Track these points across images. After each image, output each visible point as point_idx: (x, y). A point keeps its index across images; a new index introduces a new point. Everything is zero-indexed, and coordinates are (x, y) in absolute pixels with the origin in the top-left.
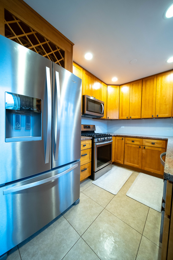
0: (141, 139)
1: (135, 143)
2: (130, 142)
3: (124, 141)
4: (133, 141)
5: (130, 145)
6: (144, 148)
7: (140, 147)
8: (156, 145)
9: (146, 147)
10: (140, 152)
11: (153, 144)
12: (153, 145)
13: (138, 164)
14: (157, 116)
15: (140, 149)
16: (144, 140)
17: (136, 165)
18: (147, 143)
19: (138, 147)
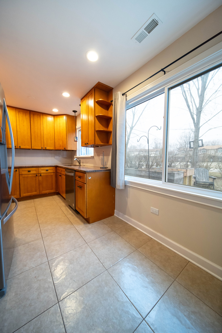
0: (37, 168)
1: (32, 172)
2: (27, 173)
3: (18, 172)
4: (29, 171)
5: (26, 176)
6: (41, 175)
7: (37, 175)
8: (49, 171)
9: (42, 174)
10: (37, 179)
11: (47, 170)
12: (47, 172)
13: (36, 191)
14: (46, 148)
15: (37, 177)
16: (39, 168)
17: (34, 193)
18: (42, 171)
19: (35, 175)
